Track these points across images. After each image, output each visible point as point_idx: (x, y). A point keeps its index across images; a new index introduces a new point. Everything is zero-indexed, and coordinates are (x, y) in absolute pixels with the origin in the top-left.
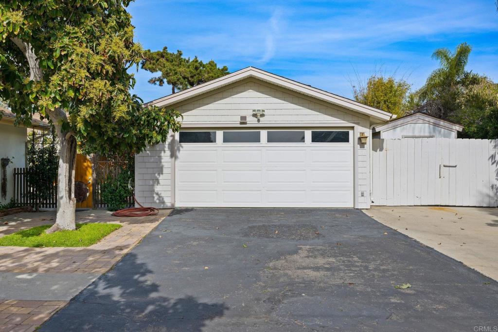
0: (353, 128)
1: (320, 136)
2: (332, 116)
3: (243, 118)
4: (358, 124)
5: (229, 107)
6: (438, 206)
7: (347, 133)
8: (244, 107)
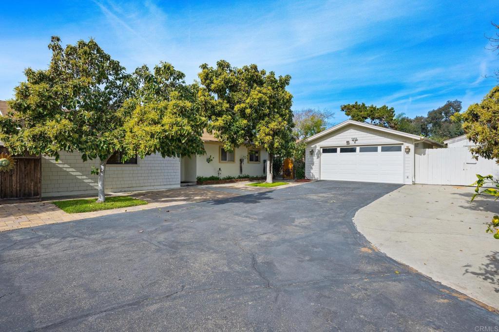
0: (403, 144)
1: (386, 148)
2: (391, 139)
3: (348, 142)
4: (405, 142)
5: (342, 137)
6: (463, 186)
7: (401, 147)
8: (348, 137)
